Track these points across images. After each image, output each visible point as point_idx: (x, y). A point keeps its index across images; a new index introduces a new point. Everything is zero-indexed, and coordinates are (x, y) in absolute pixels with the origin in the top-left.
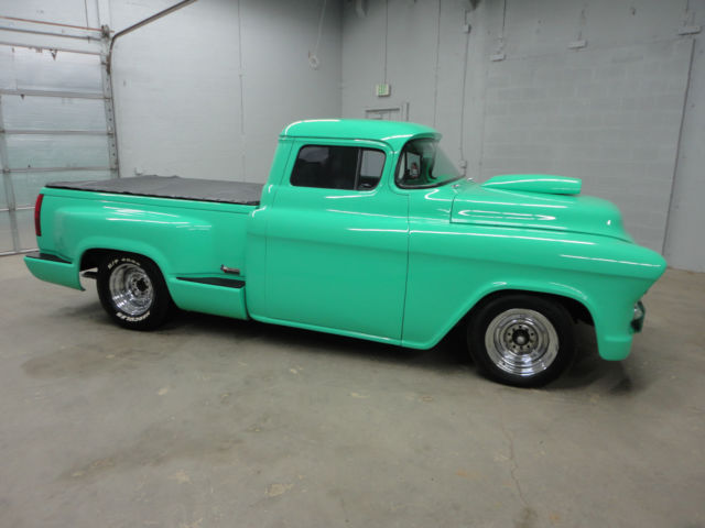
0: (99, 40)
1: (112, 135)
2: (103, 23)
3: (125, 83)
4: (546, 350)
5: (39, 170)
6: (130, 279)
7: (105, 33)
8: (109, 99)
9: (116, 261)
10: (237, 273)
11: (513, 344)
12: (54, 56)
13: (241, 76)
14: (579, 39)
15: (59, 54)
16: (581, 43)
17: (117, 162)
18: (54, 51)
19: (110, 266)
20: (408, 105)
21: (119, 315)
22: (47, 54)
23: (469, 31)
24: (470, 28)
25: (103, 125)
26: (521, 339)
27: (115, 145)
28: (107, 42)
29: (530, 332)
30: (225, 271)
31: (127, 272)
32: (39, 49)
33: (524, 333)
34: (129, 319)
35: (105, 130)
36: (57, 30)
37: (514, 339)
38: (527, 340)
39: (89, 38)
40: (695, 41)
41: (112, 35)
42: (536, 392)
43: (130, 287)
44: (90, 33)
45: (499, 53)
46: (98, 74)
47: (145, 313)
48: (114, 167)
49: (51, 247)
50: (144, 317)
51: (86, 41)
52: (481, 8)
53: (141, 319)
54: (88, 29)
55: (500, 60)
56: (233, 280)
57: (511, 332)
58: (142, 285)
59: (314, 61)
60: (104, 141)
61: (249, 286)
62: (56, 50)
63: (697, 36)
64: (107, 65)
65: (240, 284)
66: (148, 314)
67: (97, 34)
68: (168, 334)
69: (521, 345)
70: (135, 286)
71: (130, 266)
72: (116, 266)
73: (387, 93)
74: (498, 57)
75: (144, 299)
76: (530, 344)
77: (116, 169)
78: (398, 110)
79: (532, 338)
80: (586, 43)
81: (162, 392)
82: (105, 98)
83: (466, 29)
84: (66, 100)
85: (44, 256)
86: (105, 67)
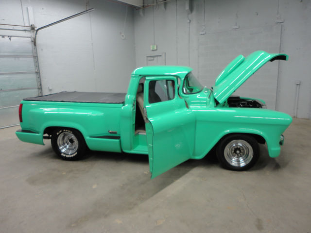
0: (30, 31)
1: (38, 73)
2: (31, 24)
3: (42, 50)
4: (248, 155)
5: (5, 91)
6: (66, 138)
7: (33, 28)
8: (36, 57)
9: (61, 131)
10: (115, 133)
11: (234, 154)
12: (10, 39)
13: (92, 44)
14: (236, 25)
15: (12, 38)
16: (237, 27)
17: (41, 85)
18: (10, 37)
19: (58, 134)
20: (165, 53)
21: (62, 154)
22: (7, 38)
23: (190, 22)
24: (190, 21)
25: (33, 69)
26: (238, 152)
27: (40, 78)
28: (33, 32)
29: (241, 149)
30: (111, 133)
31: (65, 135)
32: (3, 36)
33: (239, 149)
34: (67, 156)
35: (34, 71)
36: (11, 27)
37: (235, 152)
38: (240, 152)
39: (25, 30)
40: (282, 26)
41: (36, 29)
42: (245, 172)
43: (66, 142)
44: (25, 28)
45: (203, 31)
46: (30, 46)
47: (75, 153)
48: (40, 87)
49: (27, 127)
50: (75, 155)
51: (24, 32)
52: (194, 13)
53: (73, 156)
54: (25, 26)
55: (204, 34)
56: (114, 136)
57: (233, 149)
58: (72, 141)
59: (123, 36)
60: (34, 76)
61: (122, 138)
62: (11, 37)
63: (283, 24)
64: (34, 42)
65: (118, 138)
66: (76, 153)
67: (29, 29)
68: (85, 161)
69: (238, 154)
70: (68, 142)
71: (66, 133)
72: (60, 133)
73: (156, 49)
74: (203, 33)
75: (73, 147)
76: (241, 153)
77: (40, 88)
78: (161, 56)
79: (242, 151)
80: (239, 27)
81: (95, 187)
82: (34, 57)
83: (189, 21)
84: (17, 59)
85: (23, 131)
86: (33, 43)
